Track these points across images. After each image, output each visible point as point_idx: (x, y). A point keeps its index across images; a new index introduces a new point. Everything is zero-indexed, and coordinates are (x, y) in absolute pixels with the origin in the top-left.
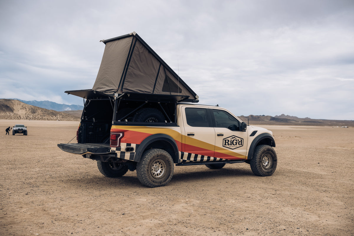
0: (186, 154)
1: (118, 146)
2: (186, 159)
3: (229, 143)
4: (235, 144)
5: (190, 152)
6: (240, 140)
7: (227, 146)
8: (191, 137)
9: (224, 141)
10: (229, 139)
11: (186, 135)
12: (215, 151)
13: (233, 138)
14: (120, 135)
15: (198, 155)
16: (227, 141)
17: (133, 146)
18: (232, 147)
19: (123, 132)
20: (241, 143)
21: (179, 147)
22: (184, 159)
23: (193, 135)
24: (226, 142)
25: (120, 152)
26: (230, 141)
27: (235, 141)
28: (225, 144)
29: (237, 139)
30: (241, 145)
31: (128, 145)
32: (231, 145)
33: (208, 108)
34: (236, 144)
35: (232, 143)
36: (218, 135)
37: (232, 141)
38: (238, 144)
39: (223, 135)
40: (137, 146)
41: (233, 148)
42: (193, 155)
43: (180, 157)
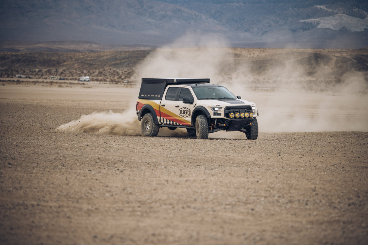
0: (162, 118)
2: (162, 122)
3: (183, 112)
4: (185, 113)
7: (181, 115)
8: (164, 107)
10: (182, 109)
12: (176, 118)
13: (184, 109)
14: (138, 105)
16: (181, 111)
19: (138, 103)
20: (189, 113)
21: (158, 113)
23: (164, 106)
27: (185, 111)
28: (180, 114)
29: (187, 109)
30: (189, 115)
31: (138, 110)
32: (183, 114)
34: (186, 114)
36: (176, 106)
38: (187, 113)
39: (178, 107)
40: (140, 111)
41: (185, 116)
42: (165, 120)
43: (159, 121)
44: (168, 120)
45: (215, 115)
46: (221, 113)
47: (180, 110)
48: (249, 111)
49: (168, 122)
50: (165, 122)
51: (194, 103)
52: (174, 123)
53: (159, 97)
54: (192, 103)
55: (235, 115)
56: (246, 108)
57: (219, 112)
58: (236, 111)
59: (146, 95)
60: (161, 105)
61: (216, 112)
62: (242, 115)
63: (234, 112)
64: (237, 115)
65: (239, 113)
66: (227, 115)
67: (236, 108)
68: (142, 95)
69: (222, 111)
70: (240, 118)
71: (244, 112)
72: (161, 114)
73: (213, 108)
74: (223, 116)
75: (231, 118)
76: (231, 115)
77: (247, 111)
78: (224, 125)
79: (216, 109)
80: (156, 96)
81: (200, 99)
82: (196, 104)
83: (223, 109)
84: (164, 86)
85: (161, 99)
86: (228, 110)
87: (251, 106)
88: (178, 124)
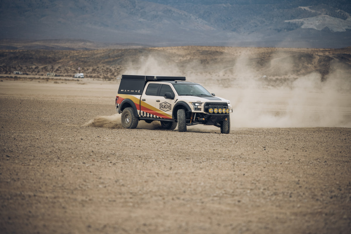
0: (142, 111)
2: (142, 115)
3: (163, 107)
4: (166, 108)
6: (169, 105)
8: (144, 101)
10: (163, 104)
12: (156, 111)
13: (165, 103)
19: (118, 97)
20: (170, 107)
21: (137, 107)
23: (145, 100)
26: (163, 105)
27: (166, 106)
28: (161, 108)
29: (168, 104)
30: (170, 109)
34: (167, 108)
36: (157, 101)
38: (168, 108)
39: (159, 101)
40: (120, 105)
41: (166, 110)
42: (145, 113)
43: (139, 114)
44: (148, 114)
45: (195, 109)
46: (201, 108)
47: (161, 105)
48: (225, 107)
49: (148, 116)
50: (145, 115)
51: (175, 99)
52: (155, 116)
53: (139, 92)
54: (173, 98)
55: (214, 110)
56: (223, 105)
57: (199, 107)
58: (214, 107)
59: (125, 91)
60: (141, 100)
61: (196, 107)
62: (220, 111)
63: (213, 107)
64: (216, 111)
65: (217, 108)
66: (206, 110)
67: (215, 105)
68: (122, 90)
69: (202, 107)
70: (218, 113)
71: (222, 108)
72: (141, 108)
73: (194, 104)
74: (202, 111)
75: (210, 113)
76: (211, 110)
77: (224, 107)
78: (204, 119)
79: (196, 104)
80: (136, 91)
81: (180, 95)
82: (177, 100)
83: (203, 105)
84: (144, 82)
85: (141, 94)
86: (207, 106)
87: (228, 102)
88: (158, 117)
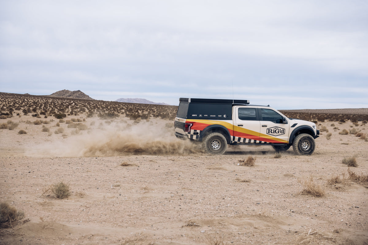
0: (237, 138)
1: (189, 131)
2: (237, 141)
3: (273, 131)
4: (277, 132)
5: (240, 137)
6: (282, 130)
7: (271, 133)
9: (268, 130)
10: (272, 129)
11: (237, 126)
12: (260, 137)
13: (276, 128)
14: (190, 125)
15: (246, 139)
17: (198, 131)
18: (275, 134)
19: (193, 123)
20: (283, 132)
21: (231, 133)
22: (235, 141)
23: (242, 126)
24: (269, 131)
25: (190, 135)
26: (273, 130)
28: (269, 132)
29: (280, 129)
30: (283, 134)
31: (195, 130)
32: (274, 133)
33: (257, 108)
34: (279, 132)
35: (275, 132)
36: (263, 126)
37: (275, 130)
38: (280, 132)
39: (266, 126)
40: (201, 132)
43: (232, 140)
51: (291, 123)
53: (225, 117)
59: (200, 116)
68: (194, 115)
73: (314, 127)
80: (220, 116)
82: (296, 124)
